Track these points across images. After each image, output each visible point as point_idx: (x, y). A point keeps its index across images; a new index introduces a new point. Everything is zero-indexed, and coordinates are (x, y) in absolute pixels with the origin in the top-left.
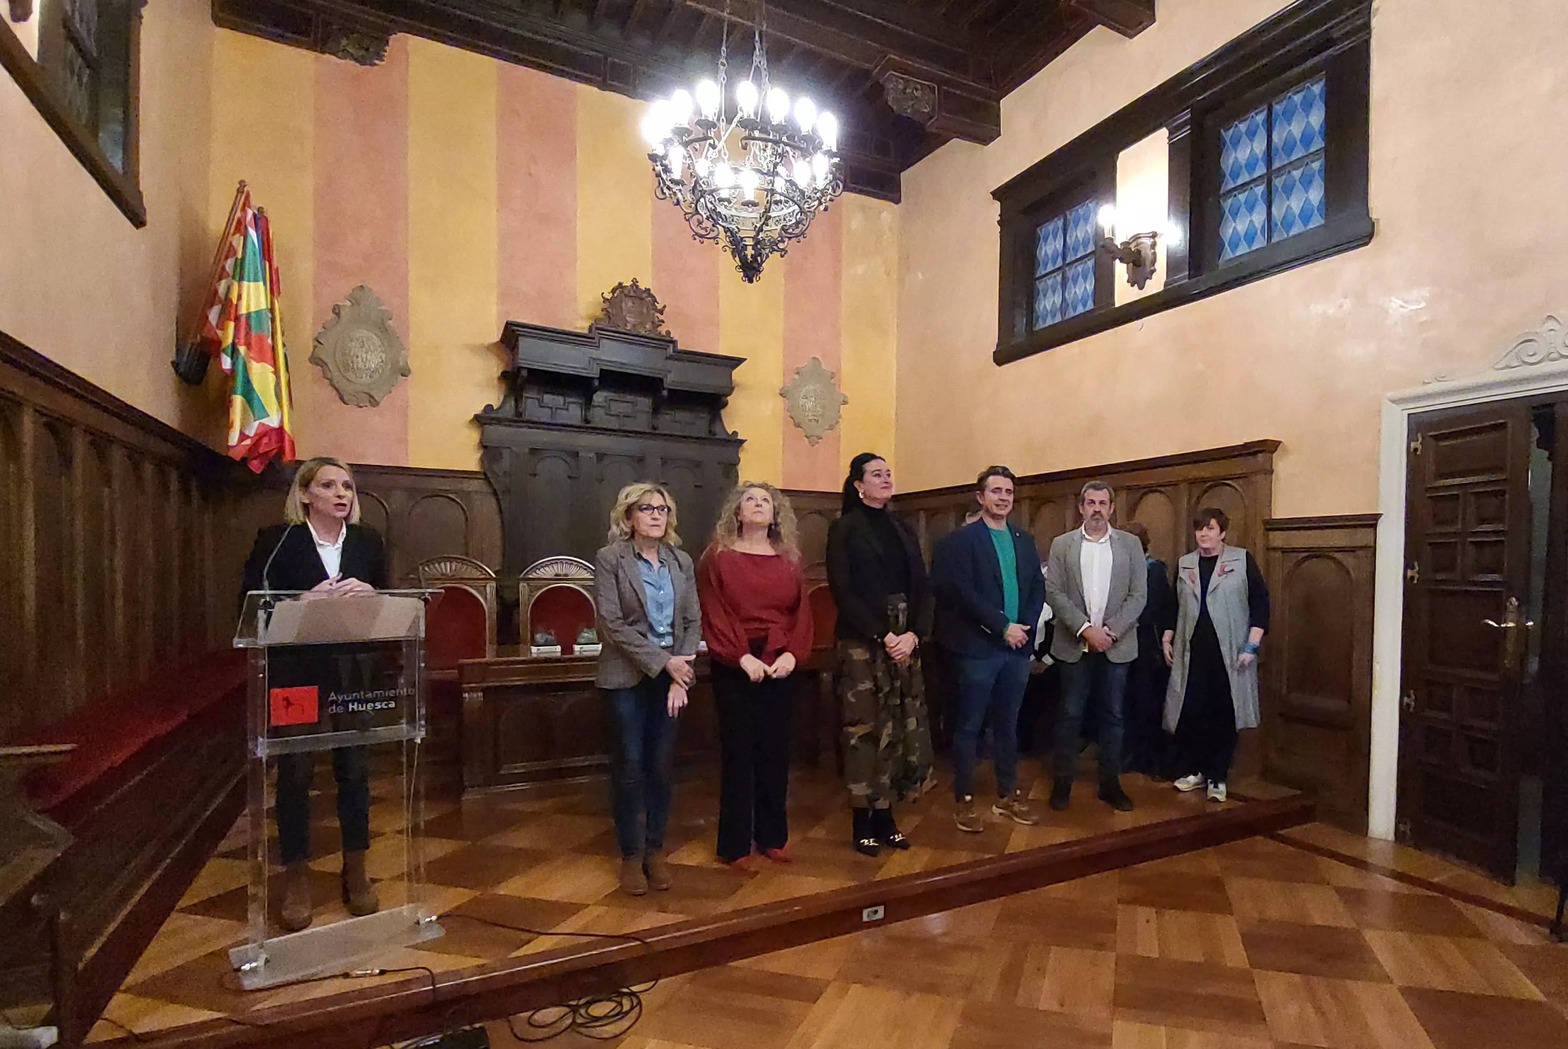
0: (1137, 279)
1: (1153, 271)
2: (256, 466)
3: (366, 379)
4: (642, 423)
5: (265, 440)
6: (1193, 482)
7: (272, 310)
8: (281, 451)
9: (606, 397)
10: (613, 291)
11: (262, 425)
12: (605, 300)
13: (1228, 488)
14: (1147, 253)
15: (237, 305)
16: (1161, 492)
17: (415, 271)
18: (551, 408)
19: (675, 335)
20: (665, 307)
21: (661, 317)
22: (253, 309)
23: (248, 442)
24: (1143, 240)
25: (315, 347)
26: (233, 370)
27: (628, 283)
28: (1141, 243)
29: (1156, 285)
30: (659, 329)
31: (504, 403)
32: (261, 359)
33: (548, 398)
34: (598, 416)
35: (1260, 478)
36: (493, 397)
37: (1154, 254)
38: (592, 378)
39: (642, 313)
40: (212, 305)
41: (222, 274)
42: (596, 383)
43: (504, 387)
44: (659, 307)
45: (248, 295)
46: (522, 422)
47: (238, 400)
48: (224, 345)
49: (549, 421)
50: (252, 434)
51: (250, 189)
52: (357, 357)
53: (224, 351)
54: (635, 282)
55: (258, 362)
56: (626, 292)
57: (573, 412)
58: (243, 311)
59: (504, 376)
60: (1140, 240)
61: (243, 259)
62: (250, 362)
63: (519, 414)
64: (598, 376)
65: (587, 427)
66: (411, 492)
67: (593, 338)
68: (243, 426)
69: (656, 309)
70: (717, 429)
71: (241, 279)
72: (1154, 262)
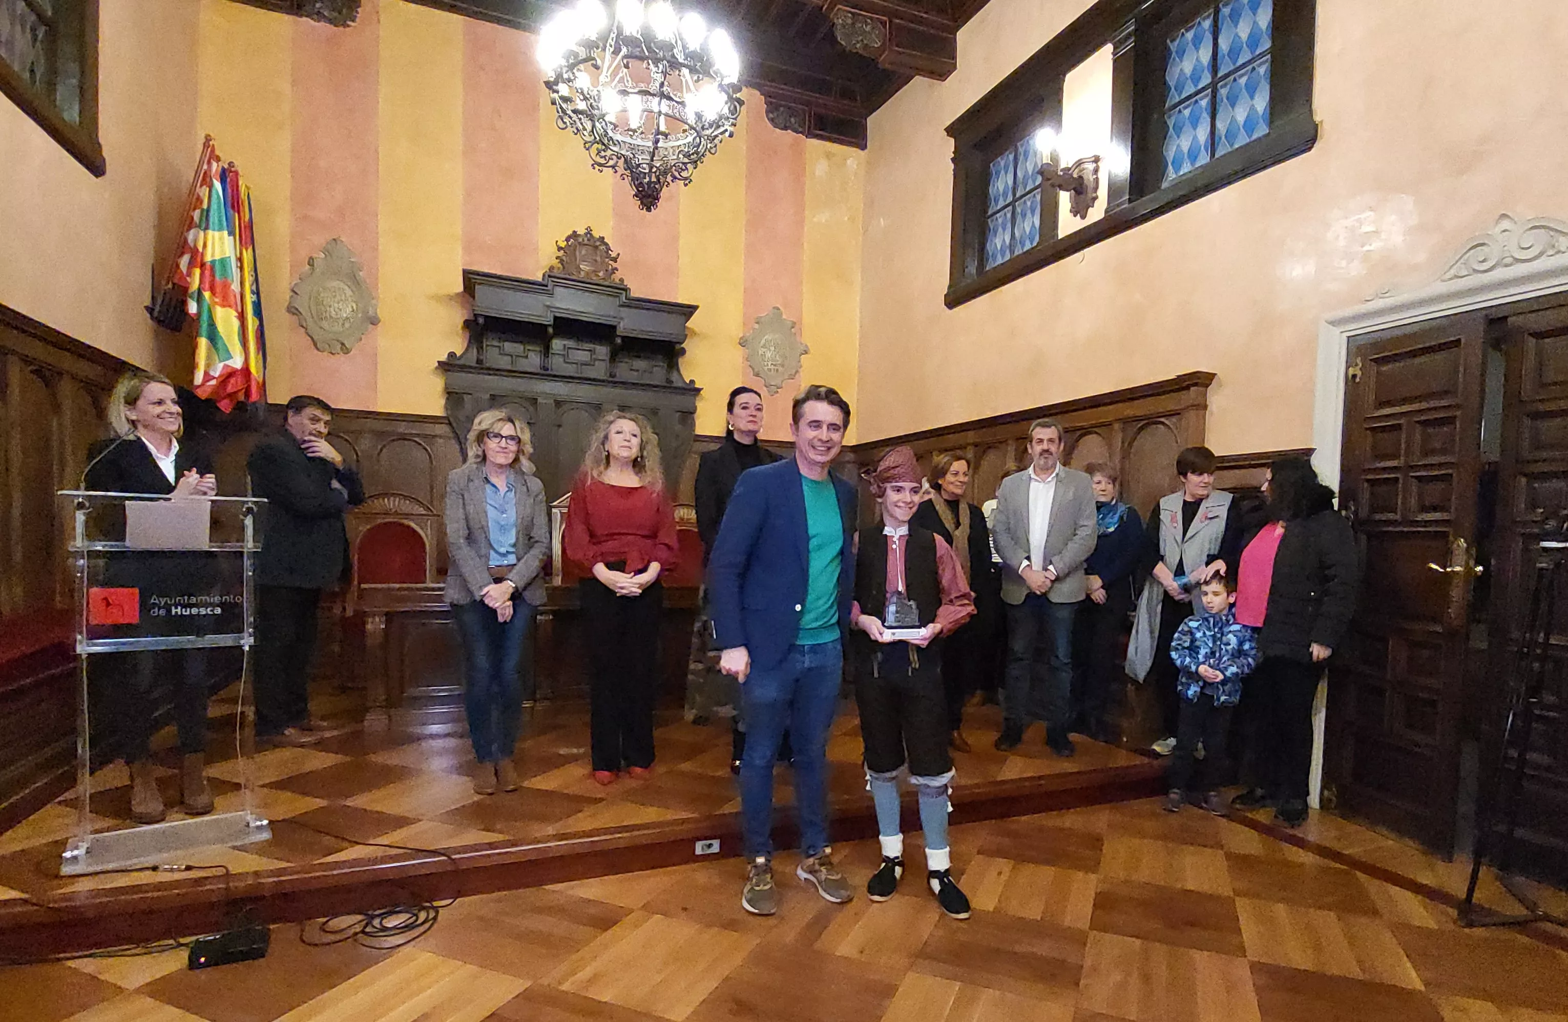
0: (1079, 210)
1: (1096, 198)
2: (225, 406)
3: (338, 328)
4: (599, 371)
5: (232, 380)
6: (1126, 421)
7: (240, 260)
8: (248, 393)
9: (565, 345)
10: (567, 240)
11: (226, 366)
12: (560, 249)
13: (1161, 426)
14: (1089, 177)
15: (202, 254)
16: (1096, 433)
17: (383, 224)
18: (512, 356)
19: (628, 283)
20: (619, 255)
21: (615, 265)
22: (217, 257)
23: (213, 382)
24: (1086, 166)
25: (291, 297)
26: (199, 313)
27: (581, 231)
28: (1084, 169)
29: (1097, 213)
30: (613, 276)
31: (467, 350)
32: (225, 303)
33: (508, 346)
34: (557, 364)
35: (1192, 414)
36: (458, 345)
37: (1097, 180)
38: (546, 326)
39: (596, 261)
40: (182, 254)
41: (191, 225)
42: (551, 330)
43: (468, 335)
44: (613, 255)
45: (213, 244)
46: (482, 369)
47: (203, 342)
48: (190, 291)
49: (509, 368)
50: (217, 375)
51: (215, 144)
52: (330, 306)
53: (191, 297)
54: (589, 232)
55: (223, 306)
56: (581, 240)
57: (533, 360)
58: (208, 258)
59: (467, 324)
60: (1083, 166)
61: (208, 210)
62: (214, 308)
63: (479, 361)
64: (552, 323)
65: (545, 374)
66: (380, 435)
67: (546, 286)
68: (208, 365)
69: (609, 256)
70: (674, 377)
71: (207, 228)
72: (1096, 188)
